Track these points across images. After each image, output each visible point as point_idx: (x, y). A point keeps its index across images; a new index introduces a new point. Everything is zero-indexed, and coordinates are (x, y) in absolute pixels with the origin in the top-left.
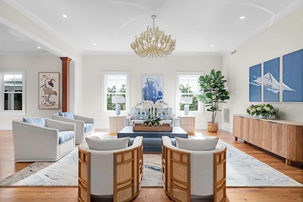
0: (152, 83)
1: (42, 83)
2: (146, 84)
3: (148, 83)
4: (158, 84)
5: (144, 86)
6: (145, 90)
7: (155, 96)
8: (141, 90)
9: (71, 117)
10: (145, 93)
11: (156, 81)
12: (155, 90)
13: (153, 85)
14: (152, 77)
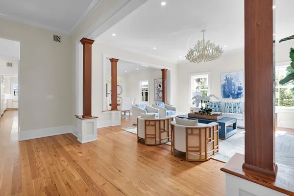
0: (231, 79)
1: (156, 86)
2: (225, 80)
3: (227, 79)
4: (238, 79)
5: (223, 82)
6: (224, 86)
7: (234, 90)
8: (220, 86)
9: (162, 106)
10: (224, 88)
11: (235, 77)
12: (234, 85)
13: (233, 81)
14: (231, 74)
